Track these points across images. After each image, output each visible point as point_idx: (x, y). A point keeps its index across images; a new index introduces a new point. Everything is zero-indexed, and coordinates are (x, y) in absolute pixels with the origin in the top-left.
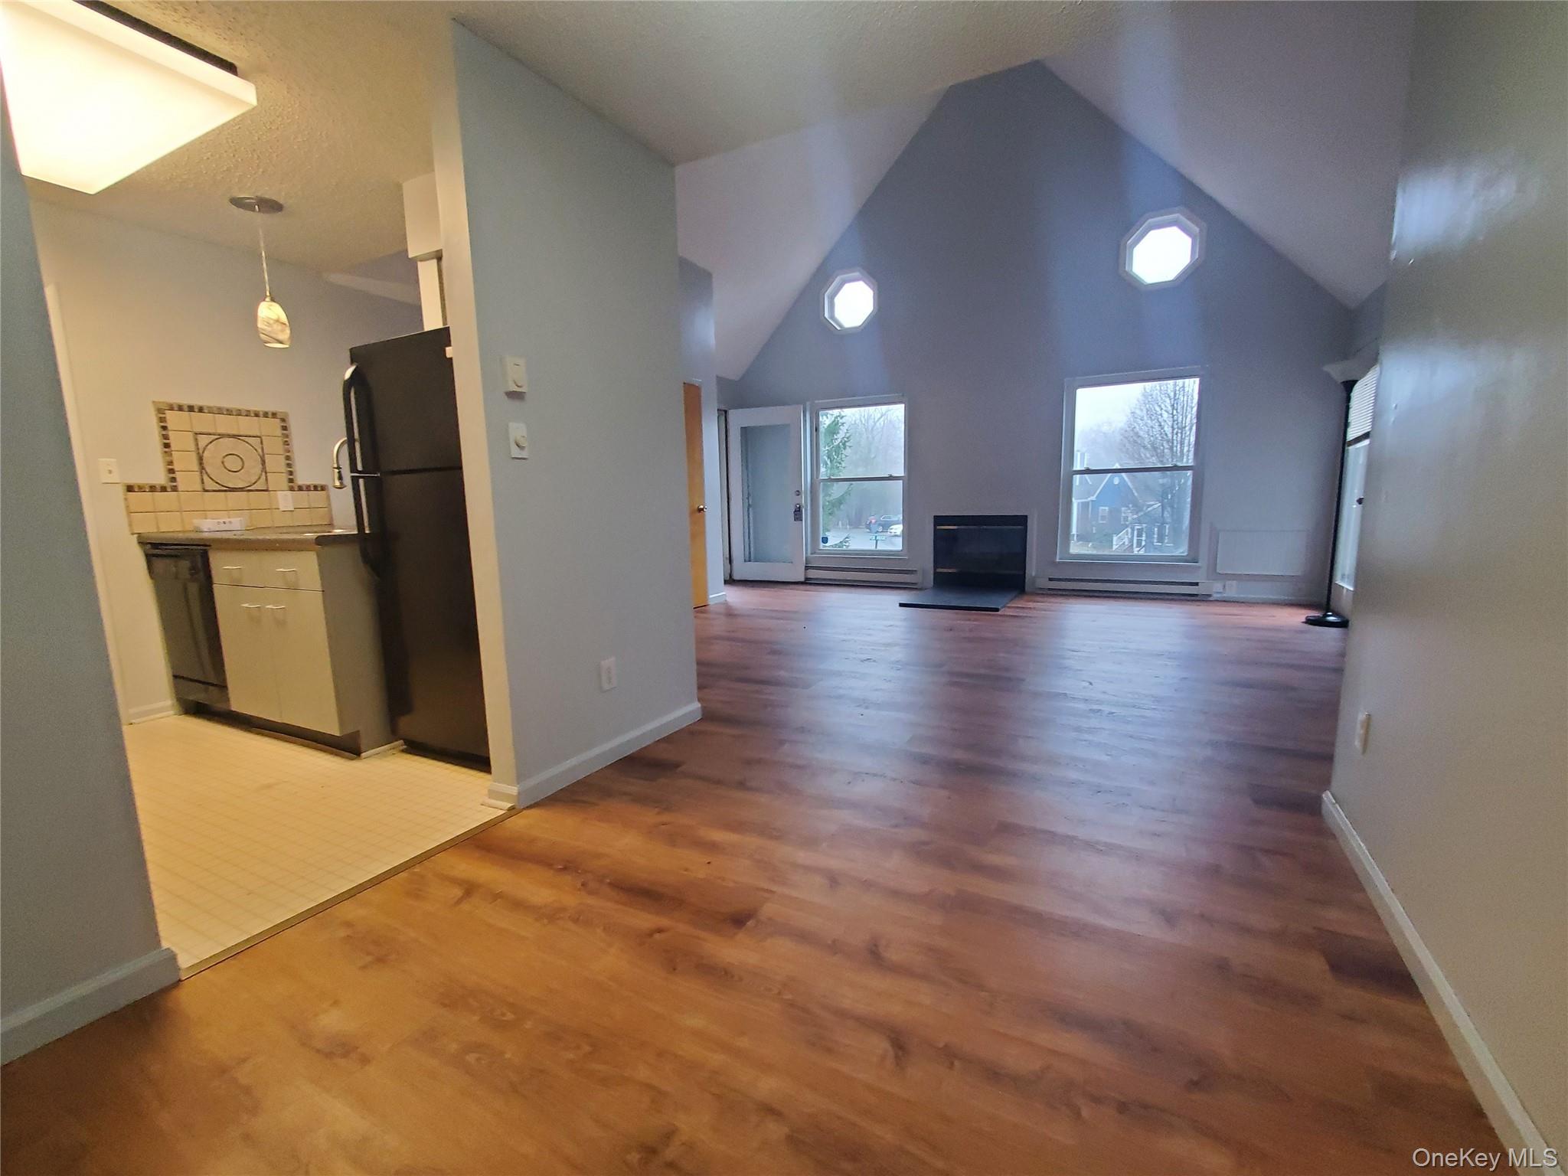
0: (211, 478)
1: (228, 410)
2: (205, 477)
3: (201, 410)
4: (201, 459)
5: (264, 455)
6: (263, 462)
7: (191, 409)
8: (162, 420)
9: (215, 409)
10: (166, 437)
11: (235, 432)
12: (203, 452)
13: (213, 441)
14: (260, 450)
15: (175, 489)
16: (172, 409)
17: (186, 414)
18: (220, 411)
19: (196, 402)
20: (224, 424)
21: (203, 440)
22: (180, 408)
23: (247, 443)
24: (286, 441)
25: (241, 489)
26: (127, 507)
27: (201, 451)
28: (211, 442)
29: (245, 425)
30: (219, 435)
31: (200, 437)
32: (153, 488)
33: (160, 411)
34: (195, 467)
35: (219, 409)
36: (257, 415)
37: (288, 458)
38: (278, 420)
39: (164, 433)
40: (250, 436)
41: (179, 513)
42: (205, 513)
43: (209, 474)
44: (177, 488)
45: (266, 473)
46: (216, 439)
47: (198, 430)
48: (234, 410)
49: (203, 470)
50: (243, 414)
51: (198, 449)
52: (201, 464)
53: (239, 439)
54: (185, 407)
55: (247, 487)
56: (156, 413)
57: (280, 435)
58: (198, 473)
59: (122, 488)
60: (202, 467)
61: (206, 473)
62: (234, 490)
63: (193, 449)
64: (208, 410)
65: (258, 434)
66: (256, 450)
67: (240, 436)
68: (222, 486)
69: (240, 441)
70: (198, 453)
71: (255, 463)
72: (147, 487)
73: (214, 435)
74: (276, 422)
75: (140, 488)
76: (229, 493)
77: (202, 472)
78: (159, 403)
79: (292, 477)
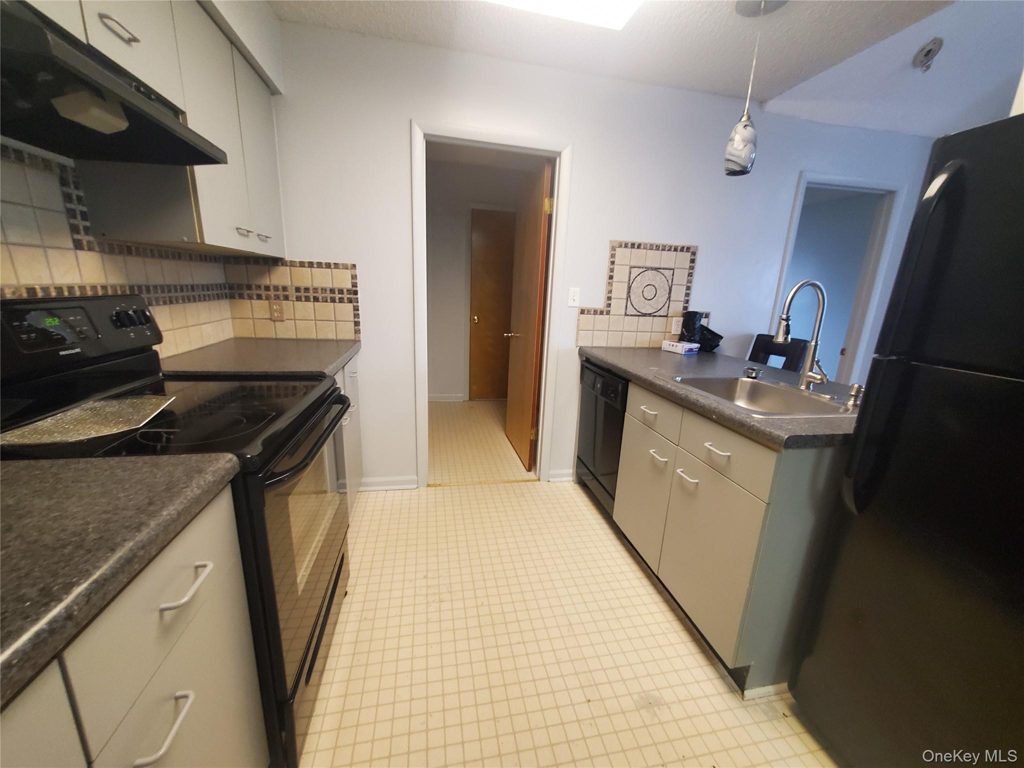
0: (632, 305)
2: (629, 303)
3: (639, 246)
4: (629, 288)
5: (672, 286)
7: (633, 245)
8: (613, 256)
9: (649, 245)
10: (612, 270)
11: (657, 266)
12: (632, 283)
13: (641, 273)
14: (670, 281)
15: (608, 313)
16: (621, 246)
17: (628, 250)
18: (651, 247)
19: (637, 240)
20: (653, 259)
21: (635, 272)
22: (626, 246)
24: (691, 273)
25: (650, 315)
26: (578, 326)
28: (639, 275)
29: (667, 259)
30: (646, 268)
31: (633, 270)
32: (595, 312)
33: (613, 249)
34: (625, 296)
35: (652, 245)
36: (676, 250)
37: (688, 288)
38: (690, 254)
41: (607, 332)
42: (623, 334)
43: (632, 300)
44: (610, 313)
45: (669, 301)
46: (643, 272)
47: (633, 264)
48: (661, 246)
49: (629, 298)
50: (667, 249)
51: (629, 280)
52: (629, 292)
53: (658, 271)
54: (630, 244)
55: (654, 313)
56: (611, 250)
57: (688, 267)
58: (625, 301)
59: (578, 311)
60: (629, 296)
61: (630, 300)
62: (644, 315)
63: (627, 280)
64: (644, 247)
65: (672, 267)
66: (668, 281)
67: (660, 269)
68: (639, 312)
69: (659, 273)
70: (629, 284)
71: (664, 293)
72: (593, 310)
73: (643, 268)
74: (688, 256)
75: (588, 311)
76: (640, 317)
77: (627, 300)
78: (614, 241)
79: (687, 305)
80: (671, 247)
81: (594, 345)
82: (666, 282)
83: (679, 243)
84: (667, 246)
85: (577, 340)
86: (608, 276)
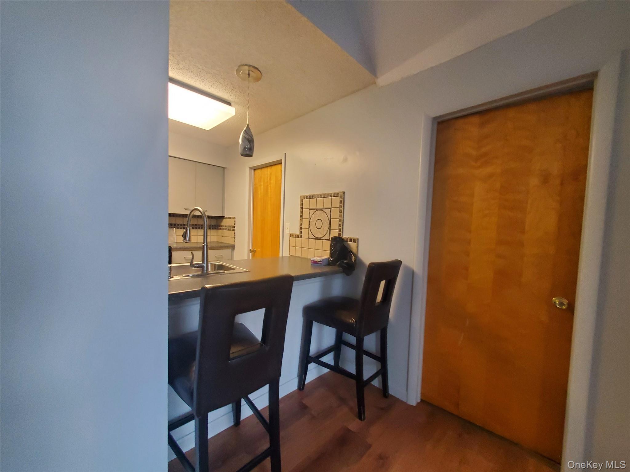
0: (311, 232)
3: (313, 197)
4: (309, 222)
5: (330, 220)
6: (330, 224)
7: (310, 197)
8: (302, 204)
9: (317, 196)
10: (302, 212)
11: (322, 207)
15: (301, 237)
16: (305, 198)
17: (308, 200)
19: (311, 194)
20: (320, 204)
21: (312, 213)
23: (325, 212)
24: (341, 210)
25: (320, 239)
26: (289, 243)
27: (310, 218)
29: (326, 203)
30: (316, 209)
32: (296, 236)
33: (302, 200)
36: (331, 196)
37: (340, 221)
38: (339, 197)
39: (302, 210)
40: (327, 209)
41: (301, 248)
42: (308, 249)
45: (330, 230)
47: (311, 208)
48: (323, 195)
52: (309, 225)
53: (322, 211)
55: (322, 237)
57: (339, 206)
59: (289, 235)
61: (310, 229)
62: (317, 239)
65: (330, 207)
66: (328, 216)
67: (324, 209)
68: (315, 237)
71: (327, 224)
75: (293, 235)
78: (302, 196)
79: (340, 232)
81: (296, 256)
84: (326, 195)
85: (289, 252)
86: (300, 216)
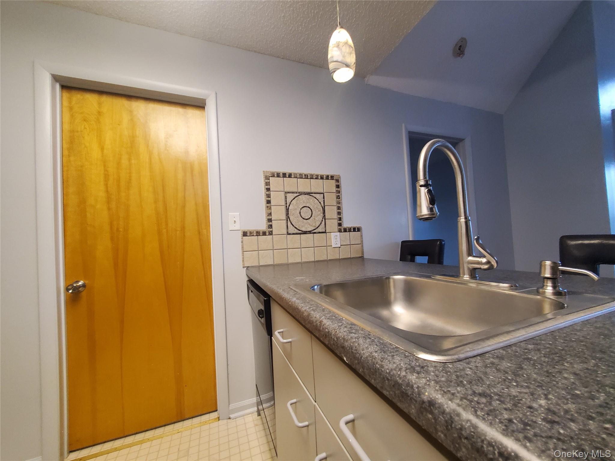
0: (292, 224)
1: (305, 175)
2: (289, 223)
3: (290, 176)
4: (287, 210)
5: (324, 207)
6: (324, 212)
7: (284, 175)
8: (267, 184)
9: (298, 175)
10: (268, 196)
11: (309, 191)
12: (289, 206)
13: (296, 197)
14: (322, 203)
15: (271, 233)
17: (281, 179)
18: (301, 176)
19: (288, 171)
20: (304, 185)
22: (278, 176)
23: (315, 198)
24: (339, 196)
25: (310, 232)
27: (288, 205)
28: (294, 199)
30: (299, 193)
31: (288, 195)
32: (258, 234)
33: (267, 178)
34: (284, 217)
35: (301, 175)
36: (322, 178)
37: (339, 208)
38: (334, 181)
39: (267, 193)
40: (317, 193)
41: (272, 251)
42: (287, 250)
43: (291, 221)
44: (272, 233)
45: (325, 220)
46: (297, 196)
47: (287, 190)
48: (309, 175)
49: (288, 219)
50: (314, 178)
51: (286, 204)
52: (287, 214)
53: (310, 195)
54: (281, 174)
55: (313, 230)
56: (265, 179)
57: (335, 191)
58: (285, 221)
59: (240, 234)
60: (288, 217)
61: (290, 221)
62: (305, 233)
63: (284, 203)
64: (294, 176)
65: (322, 191)
66: (320, 203)
67: (312, 193)
68: (299, 230)
69: (311, 197)
70: (286, 207)
71: (319, 212)
72: (255, 232)
73: (297, 193)
74: (333, 183)
75: (251, 233)
76: (302, 235)
77: (287, 221)
78: (267, 172)
79: (340, 222)
80: (317, 176)
81: (260, 265)
82: (319, 204)
83: (325, 173)
84: (314, 175)
85: (243, 261)
86: (266, 201)
